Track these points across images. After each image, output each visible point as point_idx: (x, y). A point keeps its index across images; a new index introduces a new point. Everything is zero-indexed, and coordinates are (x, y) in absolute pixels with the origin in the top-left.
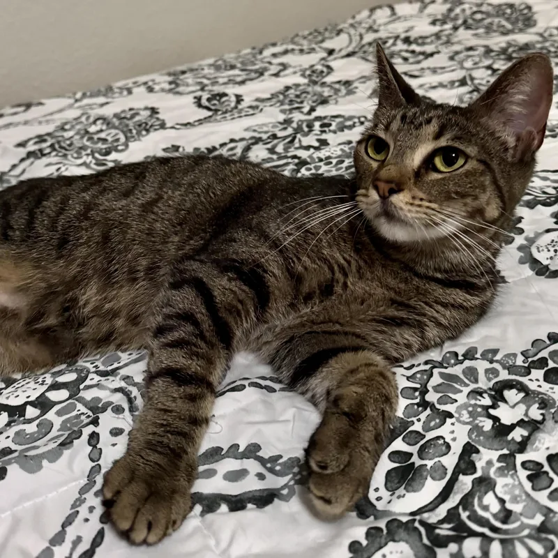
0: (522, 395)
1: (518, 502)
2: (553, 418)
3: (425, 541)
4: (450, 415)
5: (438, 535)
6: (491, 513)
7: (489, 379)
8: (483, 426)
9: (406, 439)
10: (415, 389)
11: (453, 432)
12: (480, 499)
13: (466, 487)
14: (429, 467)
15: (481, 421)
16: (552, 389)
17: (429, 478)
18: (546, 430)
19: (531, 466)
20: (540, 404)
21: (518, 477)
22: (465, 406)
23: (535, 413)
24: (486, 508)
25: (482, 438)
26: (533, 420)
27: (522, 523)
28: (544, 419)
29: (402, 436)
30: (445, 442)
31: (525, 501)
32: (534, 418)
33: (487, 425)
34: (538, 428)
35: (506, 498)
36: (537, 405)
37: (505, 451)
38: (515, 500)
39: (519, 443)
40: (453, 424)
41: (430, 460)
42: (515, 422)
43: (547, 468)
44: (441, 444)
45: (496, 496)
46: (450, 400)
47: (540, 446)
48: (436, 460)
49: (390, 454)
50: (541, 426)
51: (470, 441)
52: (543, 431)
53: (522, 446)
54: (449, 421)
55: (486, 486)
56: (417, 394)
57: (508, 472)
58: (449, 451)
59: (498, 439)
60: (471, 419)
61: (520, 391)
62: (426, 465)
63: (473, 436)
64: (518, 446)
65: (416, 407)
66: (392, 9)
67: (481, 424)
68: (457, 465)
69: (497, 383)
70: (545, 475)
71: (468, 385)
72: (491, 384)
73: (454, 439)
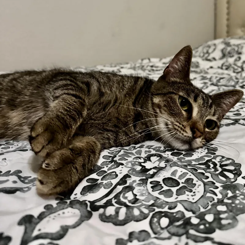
0: (159, 158)
1: (143, 196)
2: (170, 165)
3: (89, 209)
4: (122, 164)
5: (96, 205)
6: (128, 200)
7: (146, 154)
8: (136, 169)
9: (98, 174)
10: (110, 157)
11: (121, 170)
12: (124, 194)
13: (119, 190)
14: (104, 184)
15: (136, 167)
16: (174, 157)
17: (103, 188)
18: (166, 170)
19: (154, 183)
20: (165, 161)
21: (147, 187)
22: (131, 162)
23: (163, 164)
24: (126, 198)
25: (134, 172)
26: (161, 167)
27: (142, 203)
28: (166, 166)
29: (97, 173)
30: (116, 174)
31: (147, 195)
32: (162, 167)
33: (139, 168)
34: (162, 169)
35: (138, 194)
36: (164, 161)
37: (144, 178)
38: (142, 195)
39: (151, 175)
40: (122, 168)
41: (106, 180)
42: (152, 168)
43: (162, 183)
44: (114, 175)
45: (133, 193)
46: (124, 159)
47: (161, 175)
48: (109, 180)
49: (87, 179)
50: (164, 169)
51: (128, 173)
52: (164, 170)
53: (152, 176)
54: (121, 166)
55: (129, 189)
56: (111, 158)
57: (143, 185)
58: (117, 177)
59: (142, 174)
60: (132, 166)
61: (158, 157)
62: (103, 182)
63: (130, 172)
64: (151, 176)
65: (108, 162)
66: (149, 59)
67: (135, 168)
68: (119, 182)
69: (149, 155)
70: (160, 186)
71: (135, 155)
72: (146, 155)
73: (120, 173)
